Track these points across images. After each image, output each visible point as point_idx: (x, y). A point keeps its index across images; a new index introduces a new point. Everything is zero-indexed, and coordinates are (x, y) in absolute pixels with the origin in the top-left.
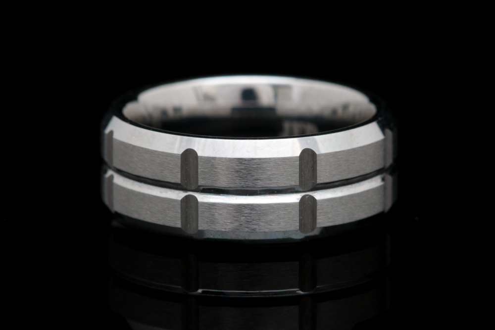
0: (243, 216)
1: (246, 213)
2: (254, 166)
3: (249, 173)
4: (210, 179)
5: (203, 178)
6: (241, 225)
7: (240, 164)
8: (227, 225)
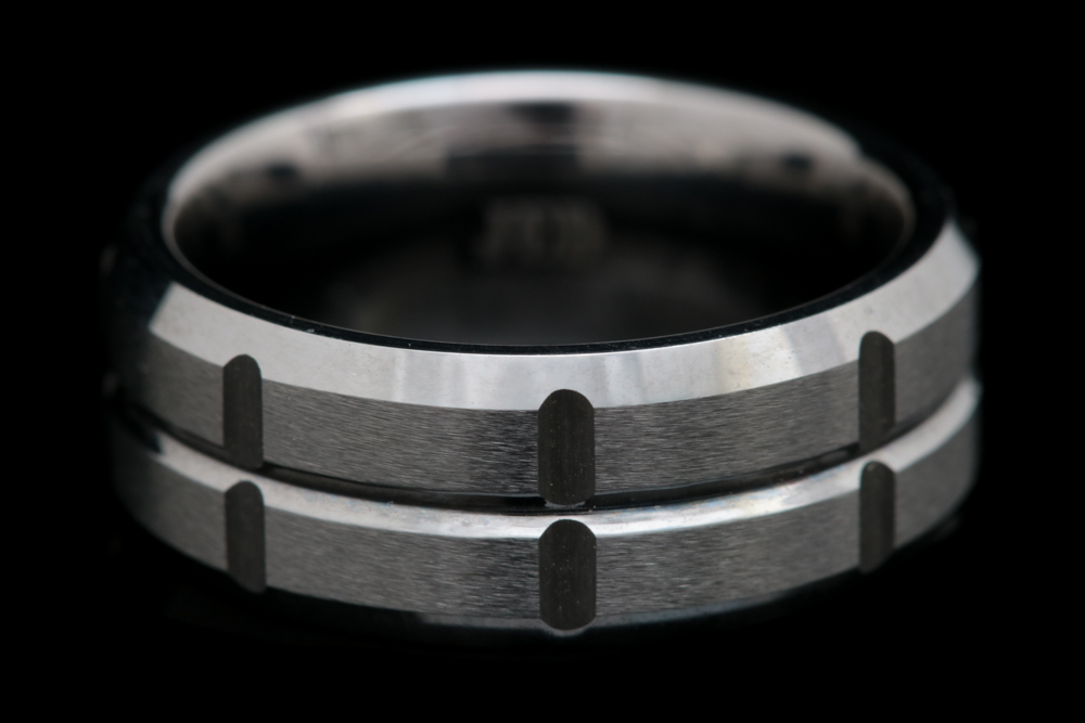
0: (724, 558)
1: (733, 549)
2: (752, 412)
3: (740, 436)
4: (630, 470)
5: (611, 471)
6: (719, 583)
7: (715, 414)
8: (682, 590)
